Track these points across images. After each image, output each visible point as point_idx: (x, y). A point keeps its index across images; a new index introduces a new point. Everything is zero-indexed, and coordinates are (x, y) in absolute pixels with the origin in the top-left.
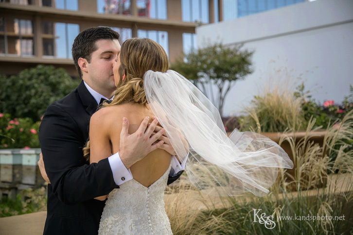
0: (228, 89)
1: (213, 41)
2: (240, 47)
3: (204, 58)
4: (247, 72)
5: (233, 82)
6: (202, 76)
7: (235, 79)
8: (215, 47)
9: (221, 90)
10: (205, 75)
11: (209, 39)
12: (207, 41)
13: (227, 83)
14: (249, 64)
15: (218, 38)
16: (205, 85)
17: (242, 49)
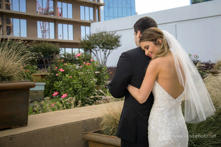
0: (109, 54)
1: (102, 30)
2: (114, 34)
3: (97, 38)
4: (118, 46)
5: (111, 50)
6: (96, 47)
7: (112, 49)
8: (102, 33)
9: (105, 54)
10: (98, 47)
11: (99, 29)
12: (98, 30)
13: (108, 51)
14: (119, 42)
15: (104, 29)
16: (97, 52)
17: (116, 35)
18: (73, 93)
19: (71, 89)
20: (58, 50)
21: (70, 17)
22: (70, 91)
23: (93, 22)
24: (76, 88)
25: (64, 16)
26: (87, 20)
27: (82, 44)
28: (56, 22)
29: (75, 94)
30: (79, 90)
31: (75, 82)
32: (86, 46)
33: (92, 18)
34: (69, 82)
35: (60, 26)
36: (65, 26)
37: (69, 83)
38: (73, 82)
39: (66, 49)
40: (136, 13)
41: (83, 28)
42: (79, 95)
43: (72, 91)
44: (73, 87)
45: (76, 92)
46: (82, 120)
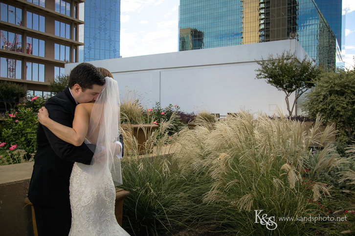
18: (25, 144)
19: (23, 139)
20: (24, 93)
21: (42, 55)
22: (21, 141)
23: (67, 62)
24: (30, 138)
25: (35, 54)
26: (62, 59)
27: (52, 86)
28: (24, 60)
29: (28, 146)
30: (32, 141)
31: (29, 130)
32: (57, 89)
33: (68, 59)
34: (22, 130)
35: (29, 64)
36: (35, 65)
37: (22, 132)
38: (27, 130)
39: (35, 91)
40: (120, 57)
41: (56, 69)
42: (33, 146)
43: (24, 141)
44: (26, 137)
45: (30, 143)
46: (24, 179)
